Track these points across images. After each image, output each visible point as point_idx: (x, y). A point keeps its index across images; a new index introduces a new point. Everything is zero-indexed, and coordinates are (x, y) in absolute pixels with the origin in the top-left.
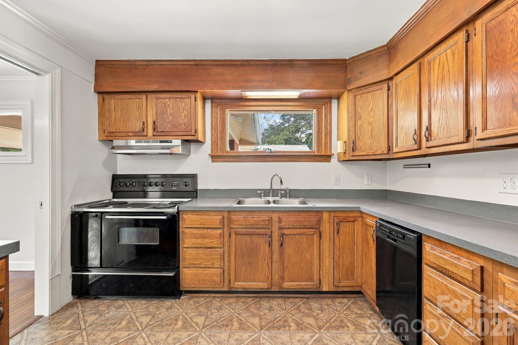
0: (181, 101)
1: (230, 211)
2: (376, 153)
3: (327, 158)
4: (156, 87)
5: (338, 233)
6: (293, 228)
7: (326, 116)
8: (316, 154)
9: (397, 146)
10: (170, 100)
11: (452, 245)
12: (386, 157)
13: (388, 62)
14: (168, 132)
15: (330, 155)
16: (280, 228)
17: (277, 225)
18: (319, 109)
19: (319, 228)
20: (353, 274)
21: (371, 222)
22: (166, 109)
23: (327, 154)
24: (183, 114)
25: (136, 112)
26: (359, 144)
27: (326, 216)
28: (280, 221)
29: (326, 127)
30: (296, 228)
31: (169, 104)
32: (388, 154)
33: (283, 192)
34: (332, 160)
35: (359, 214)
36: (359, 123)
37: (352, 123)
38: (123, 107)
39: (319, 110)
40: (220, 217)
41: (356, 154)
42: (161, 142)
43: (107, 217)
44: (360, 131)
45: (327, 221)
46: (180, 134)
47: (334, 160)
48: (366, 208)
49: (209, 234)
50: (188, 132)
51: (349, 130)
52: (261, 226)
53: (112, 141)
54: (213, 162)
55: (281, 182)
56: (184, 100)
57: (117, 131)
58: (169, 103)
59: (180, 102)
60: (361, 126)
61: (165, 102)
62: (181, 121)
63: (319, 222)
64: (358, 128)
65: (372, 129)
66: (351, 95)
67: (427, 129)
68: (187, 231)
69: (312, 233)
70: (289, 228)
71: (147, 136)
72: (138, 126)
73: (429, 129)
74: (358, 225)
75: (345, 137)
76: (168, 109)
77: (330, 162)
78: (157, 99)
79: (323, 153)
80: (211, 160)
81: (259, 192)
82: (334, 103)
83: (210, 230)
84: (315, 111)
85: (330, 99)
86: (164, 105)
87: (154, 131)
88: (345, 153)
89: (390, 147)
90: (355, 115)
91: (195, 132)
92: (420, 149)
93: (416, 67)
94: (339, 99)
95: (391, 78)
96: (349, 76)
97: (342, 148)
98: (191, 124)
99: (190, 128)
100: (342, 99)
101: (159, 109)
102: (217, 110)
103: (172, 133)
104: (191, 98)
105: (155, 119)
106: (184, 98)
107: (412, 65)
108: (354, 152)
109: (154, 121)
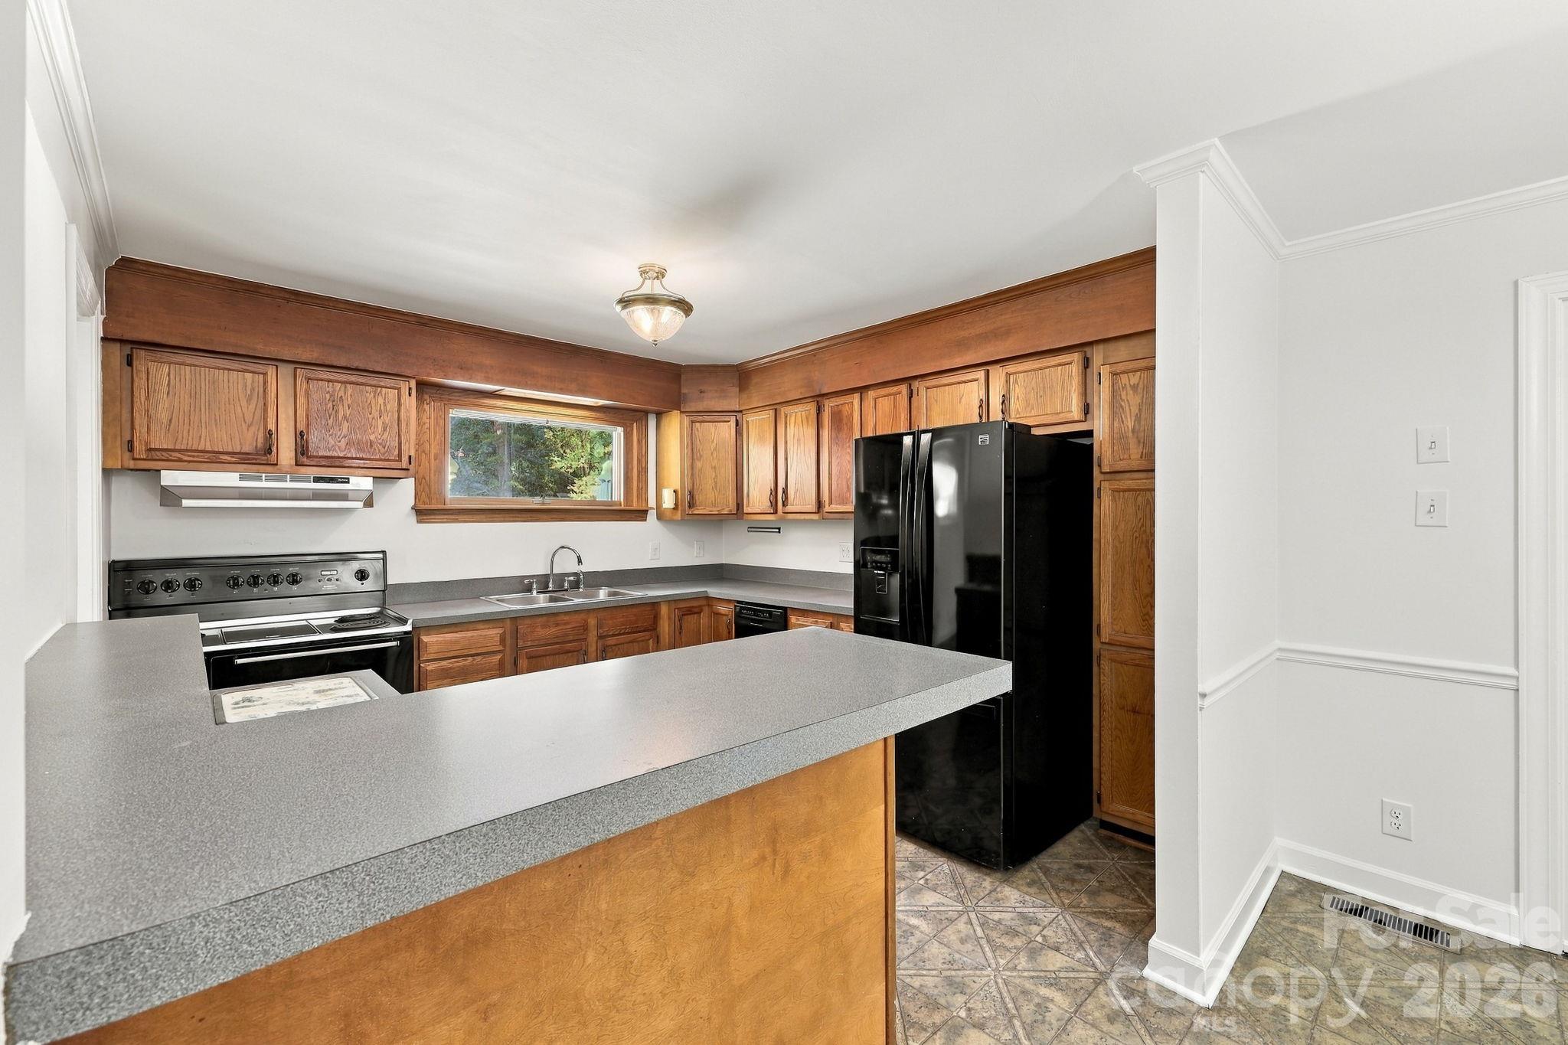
0: (375, 392)
1: (515, 619)
2: (724, 512)
3: (641, 515)
4: (315, 355)
5: (680, 633)
6: (619, 634)
7: (639, 441)
8: (623, 507)
9: (748, 506)
10: (345, 387)
11: (811, 611)
12: (735, 518)
13: (738, 389)
14: (339, 458)
15: (645, 508)
16: (601, 637)
17: (595, 633)
18: (627, 427)
19: (655, 629)
21: (723, 609)
22: (334, 406)
23: (640, 508)
24: (380, 422)
25: (244, 403)
26: (699, 498)
27: (664, 610)
28: (599, 626)
29: (639, 461)
30: (624, 634)
31: (343, 395)
32: (738, 514)
33: (572, 578)
34: (649, 517)
35: (704, 602)
36: (698, 464)
37: (687, 464)
38: (198, 388)
39: (629, 429)
40: (500, 631)
41: (695, 512)
42: (317, 480)
43: (240, 661)
44: (700, 478)
45: (666, 616)
46: (369, 463)
47: (652, 516)
48: (714, 591)
49: (477, 665)
50: (393, 461)
51: (682, 473)
52: (571, 638)
53: (160, 471)
54: (419, 522)
55: (580, 558)
56: (381, 392)
57: (177, 448)
58: (341, 393)
59: (372, 394)
60: (700, 471)
61: (331, 390)
62: (372, 437)
63: (656, 618)
64: (696, 471)
65: (716, 476)
66: (686, 420)
67: (784, 492)
68: (431, 667)
69: (647, 638)
70: (614, 635)
71: (277, 464)
72: (249, 440)
73: (785, 491)
74: (706, 617)
75: (674, 481)
76: (341, 407)
77: (646, 520)
78: (308, 379)
79: (634, 506)
80: (414, 518)
81: (526, 581)
82: (653, 420)
83: (478, 658)
84: (620, 430)
85: (646, 413)
86: (328, 396)
87: (303, 454)
88: (676, 508)
89: (739, 505)
90: (692, 452)
91: (410, 464)
92: (776, 513)
93: (772, 412)
94: (659, 415)
95: (741, 411)
96: (684, 391)
97: (668, 502)
98: (400, 444)
99: (396, 452)
100: (668, 419)
101: (314, 407)
102: (431, 408)
103: (350, 461)
104: (399, 389)
105: (301, 427)
106: (382, 387)
107: (767, 408)
108: (690, 507)
109: (302, 431)
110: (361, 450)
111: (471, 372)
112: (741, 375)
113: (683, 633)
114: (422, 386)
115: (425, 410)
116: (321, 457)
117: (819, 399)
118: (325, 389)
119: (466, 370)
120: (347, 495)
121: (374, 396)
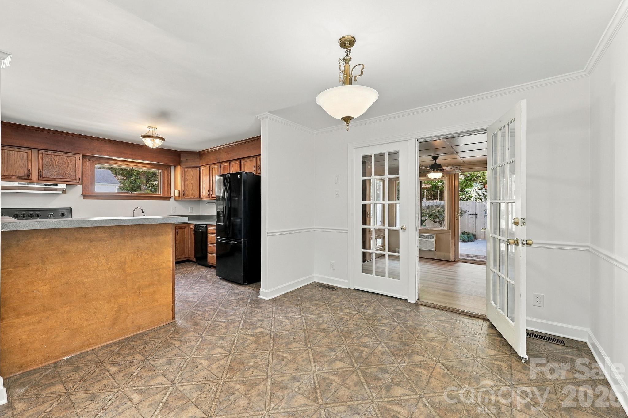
0: (67, 158)
2: (195, 197)
3: (169, 198)
4: (45, 147)
5: (177, 234)
7: (167, 175)
8: (161, 196)
9: (203, 195)
10: (56, 157)
11: (213, 225)
12: (199, 199)
13: (199, 159)
14: (54, 178)
15: (170, 196)
18: (163, 170)
20: (184, 252)
21: (192, 227)
22: (52, 162)
23: (168, 196)
24: (68, 168)
25: (20, 161)
26: (187, 193)
29: (167, 181)
31: (55, 159)
32: (199, 198)
35: (186, 225)
37: (183, 182)
41: (186, 197)
42: (46, 185)
44: (187, 187)
46: (65, 180)
47: (172, 200)
50: (74, 179)
51: (181, 185)
54: (84, 199)
55: (143, 212)
59: (65, 159)
60: (187, 184)
61: (51, 157)
62: (66, 172)
65: (192, 186)
66: (183, 169)
71: (31, 180)
72: (22, 172)
73: (212, 191)
74: (187, 230)
75: (179, 188)
76: (54, 163)
77: (170, 200)
78: (42, 154)
79: (166, 195)
80: (82, 198)
82: (172, 168)
84: (160, 171)
85: (170, 166)
86: (50, 159)
87: (41, 177)
88: (179, 196)
89: (200, 195)
90: (184, 179)
91: (80, 180)
92: (210, 198)
93: (209, 167)
94: (175, 167)
95: (201, 166)
96: (181, 159)
97: (177, 194)
98: (76, 174)
99: (74, 177)
100: (177, 168)
101: (45, 162)
102: (88, 163)
103: (58, 179)
104: (75, 157)
105: (41, 168)
106: (69, 157)
107: (207, 165)
108: (184, 196)
109: (41, 170)
110: (62, 176)
111: (101, 152)
112: (200, 155)
113: (179, 234)
114: (84, 156)
115: (86, 164)
116: (48, 178)
117: (220, 163)
118: (48, 157)
119: (99, 152)
120: (57, 189)
121: (67, 160)
